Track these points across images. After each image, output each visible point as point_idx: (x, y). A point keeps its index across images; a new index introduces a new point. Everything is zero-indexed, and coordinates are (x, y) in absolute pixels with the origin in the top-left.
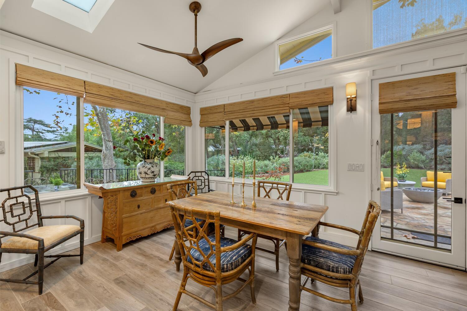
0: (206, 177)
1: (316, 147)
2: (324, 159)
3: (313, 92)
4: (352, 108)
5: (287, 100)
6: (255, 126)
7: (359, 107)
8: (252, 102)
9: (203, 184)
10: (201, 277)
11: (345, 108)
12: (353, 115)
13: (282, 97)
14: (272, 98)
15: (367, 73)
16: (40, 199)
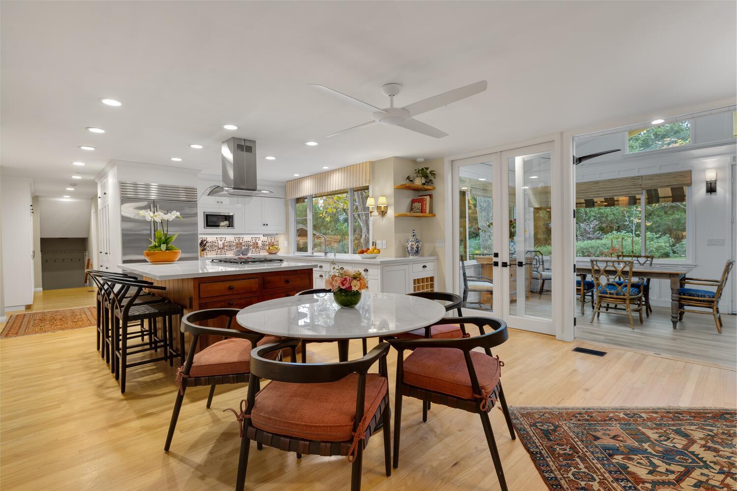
0: (540, 257)
1: (638, 223)
2: (652, 243)
3: (668, 174)
4: (711, 189)
5: (640, 182)
6: (584, 203)
7: (718, 189)
8: (597, 182)
9: (538, 263)
10: (614, 300)
11: (704, 189)
12: (713, 196)
13: (633, 178)
14: (621, 180)
15: (728, 159)
16: (465, 265)
